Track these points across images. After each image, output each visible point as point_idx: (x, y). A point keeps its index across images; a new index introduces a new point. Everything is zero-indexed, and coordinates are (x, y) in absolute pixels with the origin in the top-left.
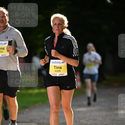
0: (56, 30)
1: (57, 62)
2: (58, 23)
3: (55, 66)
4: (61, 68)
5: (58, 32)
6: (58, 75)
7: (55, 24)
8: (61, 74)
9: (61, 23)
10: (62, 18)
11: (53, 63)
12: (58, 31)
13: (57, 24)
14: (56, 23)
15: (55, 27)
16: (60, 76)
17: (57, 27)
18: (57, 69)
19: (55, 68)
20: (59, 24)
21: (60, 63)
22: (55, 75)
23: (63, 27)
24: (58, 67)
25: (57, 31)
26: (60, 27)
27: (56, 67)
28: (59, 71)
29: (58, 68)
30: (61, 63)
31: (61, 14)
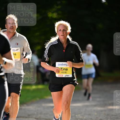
1: (64, 65)
4: (67, 70)
5: (63, 37)
6: (64, 76)
8: (67, 75)
9: (65, 29)
10: (66, 25)
12: (63, 36)
13: (62, 30)
15: (60, 33)
16: (66, 77)
17: (62, 33)
18: (64, 71)
20: (64, 30)
22: (61, 76)
23: (67, 32)
24: (64, 69)
26: (64, 33)
28: (66, 73)
30: (67, 65)
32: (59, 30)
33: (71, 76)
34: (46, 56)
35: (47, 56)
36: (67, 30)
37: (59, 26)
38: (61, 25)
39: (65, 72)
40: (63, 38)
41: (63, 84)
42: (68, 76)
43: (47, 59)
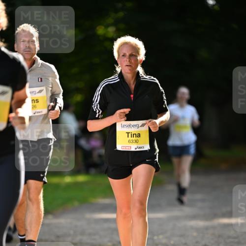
1: (133, 126)
2: (130, 53)
3: (128, 133)
4: (139, 135)
5: (130, 70)
6: (133, 149)
7: (124, 55)
8: (139, 146)
9: (134, 54)
10: (136, 44)
11: (123, 126)
12: (129, 68)
13: (128, 54)
14: (126, 52)
15: (124, 61)
16: (138, 150)
17: (128, 60)
18: (132, 138)
19: (128, 137)
20: (131, 55)
22: (127, 148)
23: (138, 60)
26: (133, 61)
27: (130, 134)
28: (136, 142)
29: (135, 135)
30: (140, 126)
31: (133, 36)
32: (122, 54)
33: (147, 147)
34: (95, 107)
35: (99, 108)
36: (139, 54)
37: (121, 46)
38: (127, 46)
40: (129, 72)
41: (131, 165)
43: (99, 113)
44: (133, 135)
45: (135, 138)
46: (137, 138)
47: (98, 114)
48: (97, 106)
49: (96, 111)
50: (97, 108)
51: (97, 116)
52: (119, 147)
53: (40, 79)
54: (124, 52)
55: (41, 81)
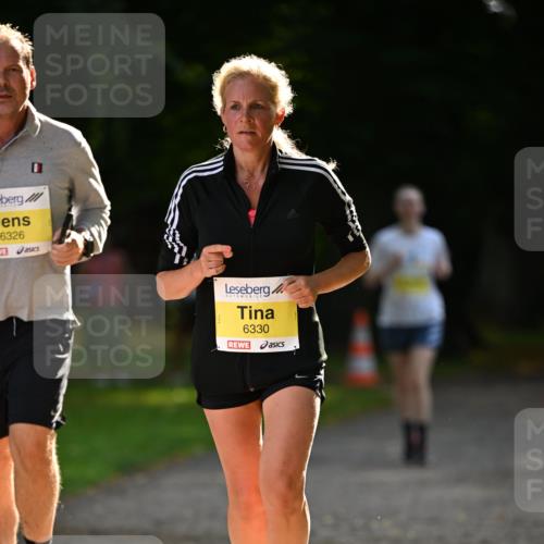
0: (241, 133)
1: (253, 290)
2: (249, 101)
3: (242, 308)
4: (271, 314)
5: (250, 143)
7: (236, 106)
9: (260, 103)
10: (266, 79)
12: (249, 137)
13: (245, 105)
14: (241, 101)
15: (236, 122)
16: (267, 350)
17: (244, 119)
18: (253, 321)
19: (242, 318)
20: (253, 107)
21: (266, 290)
22: (241, 345)
24: (256, 311)
25: (243, 136)
26: (257, 122)
27: (246, 311)
28: (264, 329)
29: (259, 314)
30: (271, 290)
32: (232, 104)
33: (292, 344)
34: (171, 239)
35: (177, 239)
37: (229, 82)
38: (240, 82)
39: (262, 329)
40: (249, 147)
41: (252, 390)
42: (278, 345)
43: (180, 252)
44: (254, 314)
45: (259, 321)
46: (265, 321)
47: (178, 257)
48: (174, 234)
49: (173, 248)
50: (174, 240)
51: (177, 261)
52: (223, 344)
53: (36, 165)
54: (236, 99)
55: (40, 171)
